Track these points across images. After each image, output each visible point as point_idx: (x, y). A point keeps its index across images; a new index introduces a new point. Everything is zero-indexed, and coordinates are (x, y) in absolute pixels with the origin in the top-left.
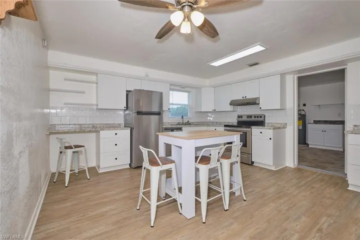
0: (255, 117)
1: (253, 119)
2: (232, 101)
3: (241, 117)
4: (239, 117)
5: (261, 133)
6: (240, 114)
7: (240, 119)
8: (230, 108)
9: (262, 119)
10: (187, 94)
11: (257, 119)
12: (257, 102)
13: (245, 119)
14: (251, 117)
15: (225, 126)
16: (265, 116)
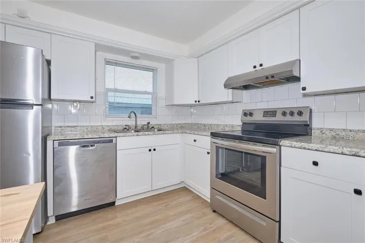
0: (284, 114)
1: (279, 118)
2: (229, 79)
3: (251, 114)
4: (245, 114)
5: (315, 164)
6: (249, 107)
7: (249, 119)
8: (227, 95)
9: (305, 118)
10: (151, 73)
11: (288, 118)
12: (296, 74)
13: (258, 118)
14: (273, 113)
15: (214, 135)
16: (311, 110)
